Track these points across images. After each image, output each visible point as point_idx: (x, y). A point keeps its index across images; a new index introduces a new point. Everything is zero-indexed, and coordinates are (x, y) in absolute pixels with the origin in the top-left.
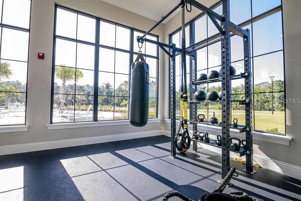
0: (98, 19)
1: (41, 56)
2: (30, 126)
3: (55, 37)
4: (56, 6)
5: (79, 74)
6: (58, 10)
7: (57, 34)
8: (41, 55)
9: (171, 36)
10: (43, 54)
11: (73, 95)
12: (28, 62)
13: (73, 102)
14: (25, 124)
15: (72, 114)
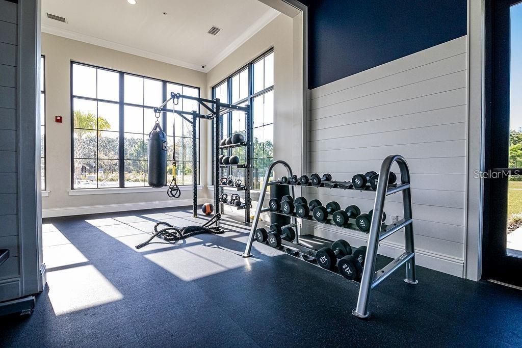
0: (122, 74)
1: (58, 120)
2: (51, 191)
3: (72, 97)
4: (72, 62)
5: (104, 124)
6: (74, 65)
7: (74, 94)
8: (59, 118)
9: (213, 88)
10: (61, 117)
11: (95, 159)
12: (45, 126)
13: (95, 167)
14: (46, 190)
15: (95, 184)
